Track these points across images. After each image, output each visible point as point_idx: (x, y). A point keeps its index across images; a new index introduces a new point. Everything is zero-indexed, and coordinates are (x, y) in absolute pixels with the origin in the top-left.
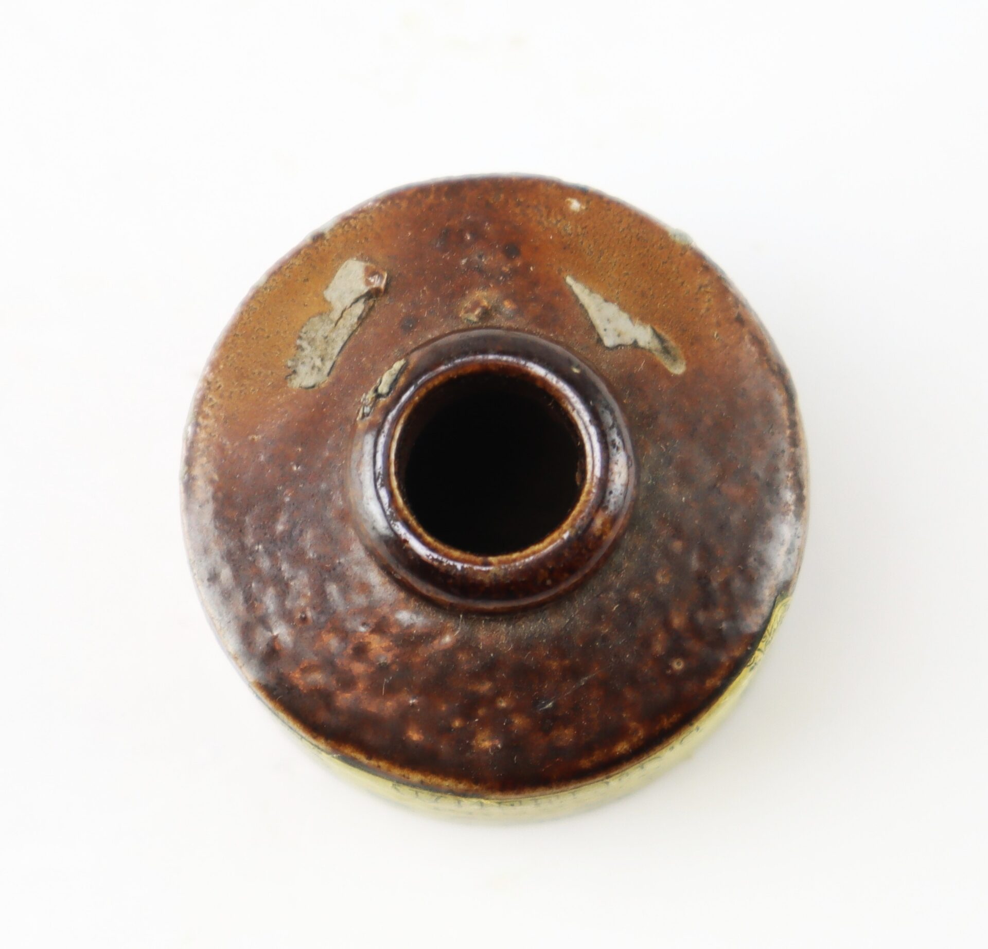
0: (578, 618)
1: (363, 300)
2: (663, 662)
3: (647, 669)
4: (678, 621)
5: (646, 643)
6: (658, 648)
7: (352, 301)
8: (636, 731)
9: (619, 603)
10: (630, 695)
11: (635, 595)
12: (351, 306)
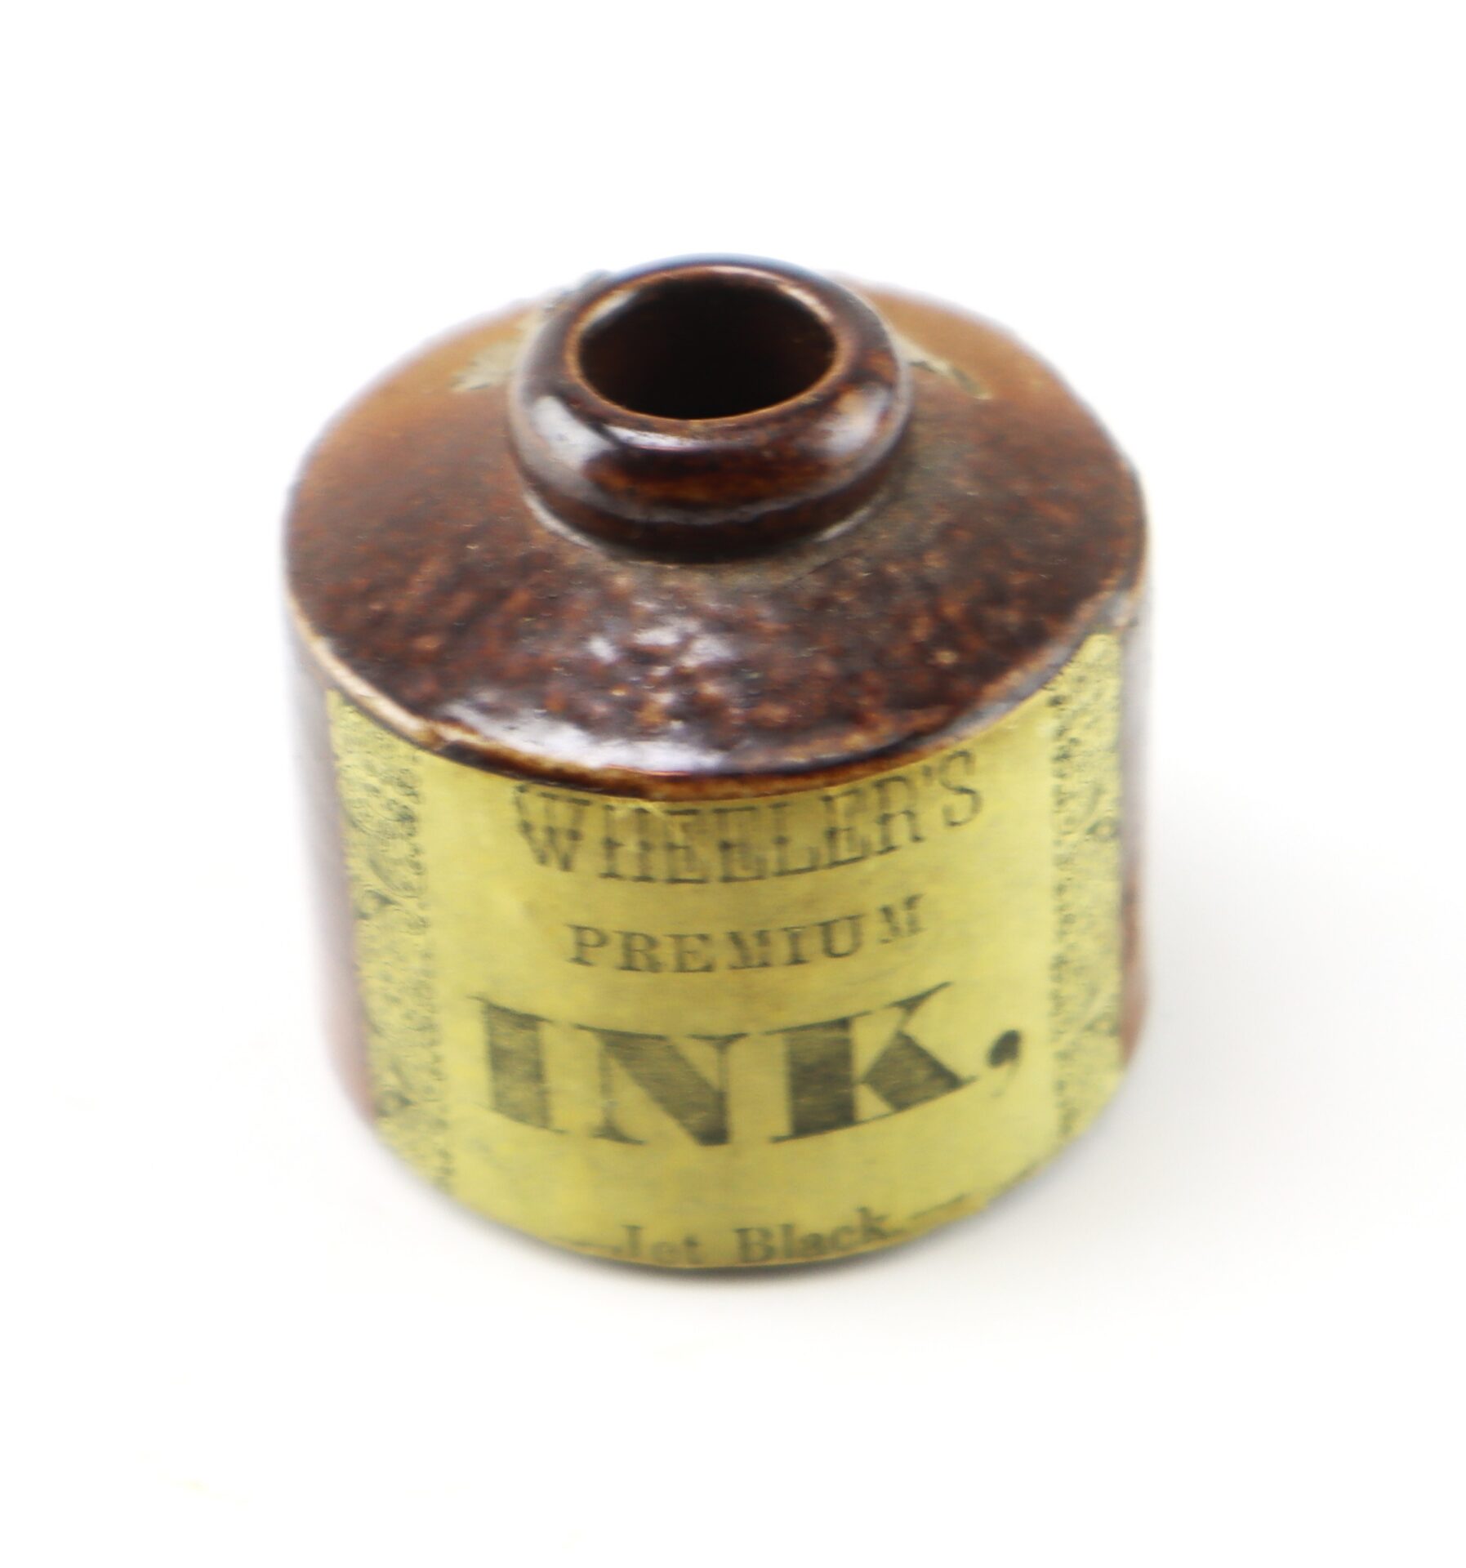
2: (923, 652)
4: (951, 609)
5: (903, 622)
6: (919, 633)
9: (869, 572)
10: (873, 679)
11: (894, 570)
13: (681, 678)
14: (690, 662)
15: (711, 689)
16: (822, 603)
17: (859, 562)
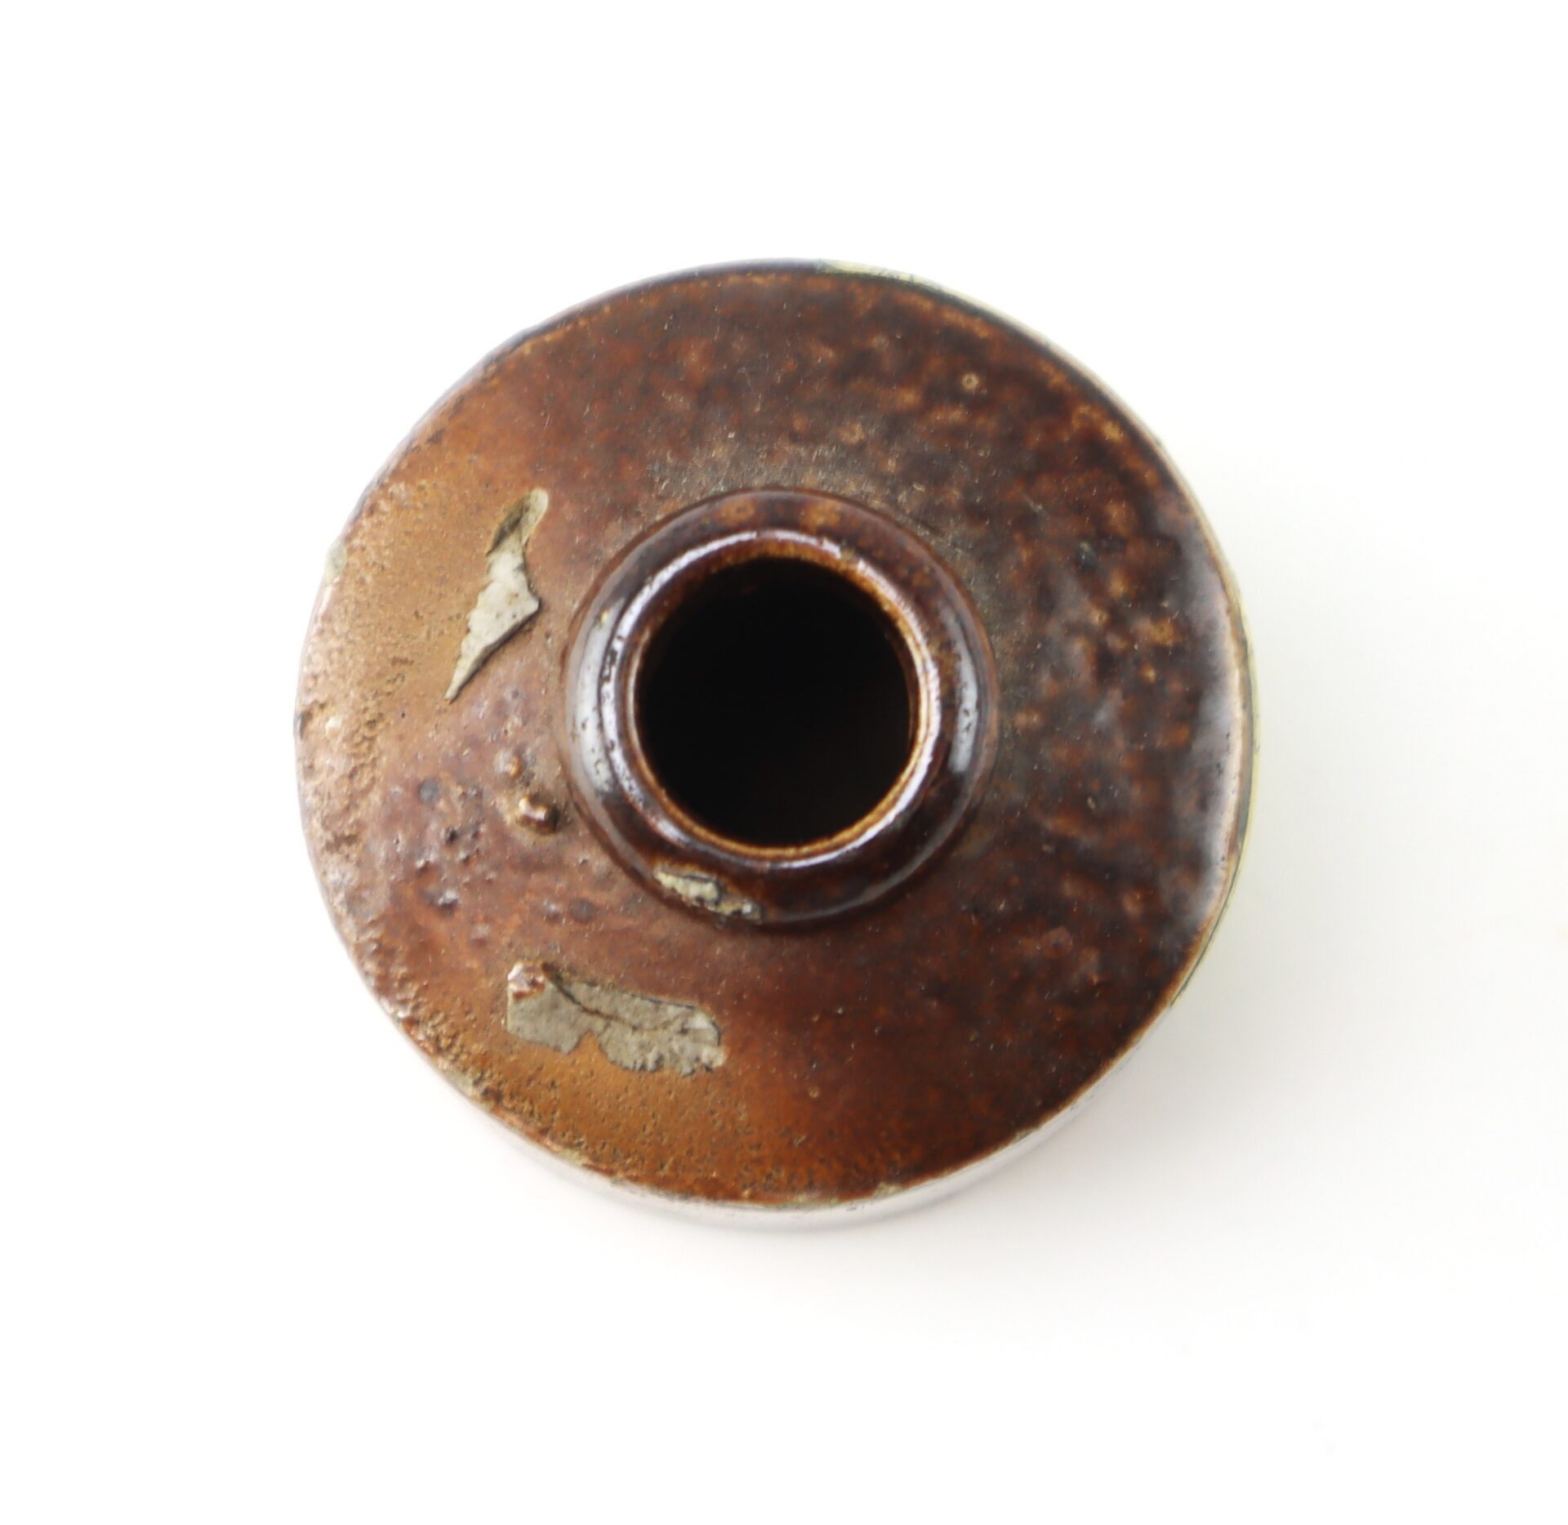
0: (950, 537)
1: (566, 987)
2: (976, 404)
3: (988, 424)
4: (909, 397)
5: (956, 433)
6: (956, 415)
7: (570, 1003)
8: (1083, 417)
9: (911, 484)
10: (1036, 438)
11: (891, 465)
12: (579, 1003)
13: (1117, 619)
14: (1097, 617)
15: (1118, 587)
16: (974, 513)
17: (902, 497)
